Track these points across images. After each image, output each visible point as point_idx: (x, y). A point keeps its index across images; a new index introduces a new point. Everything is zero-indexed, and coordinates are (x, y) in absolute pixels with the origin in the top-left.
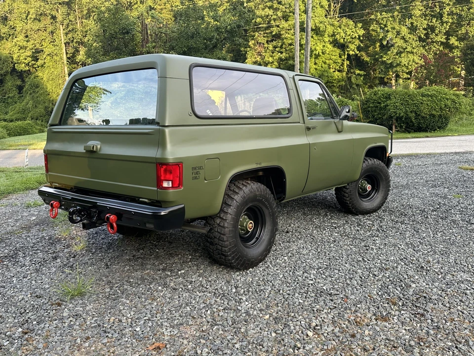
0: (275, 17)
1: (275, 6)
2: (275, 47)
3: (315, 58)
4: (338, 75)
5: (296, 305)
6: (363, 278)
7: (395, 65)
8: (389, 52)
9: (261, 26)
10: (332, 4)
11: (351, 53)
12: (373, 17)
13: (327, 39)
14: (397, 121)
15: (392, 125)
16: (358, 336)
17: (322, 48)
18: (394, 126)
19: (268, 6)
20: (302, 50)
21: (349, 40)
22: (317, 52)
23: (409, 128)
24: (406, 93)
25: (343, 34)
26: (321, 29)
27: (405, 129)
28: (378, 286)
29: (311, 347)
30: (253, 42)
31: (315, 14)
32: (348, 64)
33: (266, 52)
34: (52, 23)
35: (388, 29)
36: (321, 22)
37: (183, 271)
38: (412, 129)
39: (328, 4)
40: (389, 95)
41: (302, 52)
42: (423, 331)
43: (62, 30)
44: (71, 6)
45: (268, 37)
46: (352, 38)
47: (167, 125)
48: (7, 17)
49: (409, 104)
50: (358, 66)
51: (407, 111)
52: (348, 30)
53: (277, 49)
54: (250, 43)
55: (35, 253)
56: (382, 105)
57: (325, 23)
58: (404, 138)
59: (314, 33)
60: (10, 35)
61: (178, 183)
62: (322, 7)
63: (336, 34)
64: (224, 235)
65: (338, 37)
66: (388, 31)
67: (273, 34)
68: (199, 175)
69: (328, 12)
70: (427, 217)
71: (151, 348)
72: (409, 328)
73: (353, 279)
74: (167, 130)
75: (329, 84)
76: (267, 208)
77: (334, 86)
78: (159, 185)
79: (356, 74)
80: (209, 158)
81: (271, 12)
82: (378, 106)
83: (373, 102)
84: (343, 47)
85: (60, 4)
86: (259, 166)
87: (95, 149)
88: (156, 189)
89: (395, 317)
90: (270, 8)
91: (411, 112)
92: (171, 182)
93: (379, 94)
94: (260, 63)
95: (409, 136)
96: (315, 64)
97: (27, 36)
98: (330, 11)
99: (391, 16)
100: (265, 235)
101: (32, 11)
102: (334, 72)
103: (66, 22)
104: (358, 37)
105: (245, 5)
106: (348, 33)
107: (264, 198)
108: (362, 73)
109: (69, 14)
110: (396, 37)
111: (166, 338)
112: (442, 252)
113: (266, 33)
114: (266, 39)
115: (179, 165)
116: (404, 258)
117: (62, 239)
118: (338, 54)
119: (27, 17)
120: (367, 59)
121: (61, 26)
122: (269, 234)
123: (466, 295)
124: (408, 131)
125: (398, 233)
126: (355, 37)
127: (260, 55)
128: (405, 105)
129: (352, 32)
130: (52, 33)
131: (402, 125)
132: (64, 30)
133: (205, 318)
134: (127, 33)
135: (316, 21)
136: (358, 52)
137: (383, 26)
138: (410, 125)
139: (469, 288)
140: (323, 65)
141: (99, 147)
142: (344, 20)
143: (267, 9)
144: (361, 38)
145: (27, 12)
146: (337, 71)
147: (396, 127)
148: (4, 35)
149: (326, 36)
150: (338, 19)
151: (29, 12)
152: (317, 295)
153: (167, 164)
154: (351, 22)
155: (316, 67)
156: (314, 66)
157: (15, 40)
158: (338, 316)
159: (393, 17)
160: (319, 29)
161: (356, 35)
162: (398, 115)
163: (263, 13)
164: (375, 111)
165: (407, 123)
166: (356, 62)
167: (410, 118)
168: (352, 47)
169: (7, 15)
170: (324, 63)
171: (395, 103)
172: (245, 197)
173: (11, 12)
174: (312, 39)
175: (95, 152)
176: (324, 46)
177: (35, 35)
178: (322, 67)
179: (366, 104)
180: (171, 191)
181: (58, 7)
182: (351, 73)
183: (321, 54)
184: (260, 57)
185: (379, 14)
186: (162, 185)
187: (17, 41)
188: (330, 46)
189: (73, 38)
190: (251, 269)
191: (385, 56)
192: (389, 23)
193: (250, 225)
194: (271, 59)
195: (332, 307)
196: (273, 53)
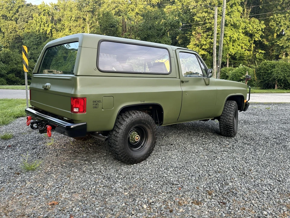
0: (209, 17)
1: (209, 11)
2: (208, 35)
3: (233, 42)
4: (248, 53)
5: (147, 188)
6: (201, 176)
7: (285, 47)
8: (281, 39)
9: (200, 23)
10: (246, 10)
11: (256, 39)
12: (271, 17)
13: (241, 31)
14: (278, 82)
15: (275, 84)
16: (174, 212)
17: (237, 36)
18: (276, 85)
19: (205, 11)
20: (225, 37)
21: (255, 32)
22: (234, 38)
23: (286, 87)
24: (285, 64)
25: (251, 28)
26: (237, 25)
27: (283, 87)
28: (207, 182)
29: (141, 215)
30: (195, 32)
31: (234, 15)
32: (254, 46)
33: (202, 38)
34: (83, 22)
35: (281, 25)
36: (237, 21)
37: (95, 162)
38: (288, 87)
39: (242, 9)
40: (274, 65)
41: (225, 38)
42: (220, 213)
43: (88, 26)
44: (94, 13)
45: (204, 29)
46: (257, 30)
47: (78, 75)
48: (61, 19)
49: (287, 72)
50: (261, 47)
51: (285, 76)
52: (255, 25)
53: (209, 37)
54: (193, 33)
55: (26, 145)
56: (269, 71)
57: (240, 21)
58: (281, 93)
59: (233, 27)
60: (62, 29)
61: (83, 109)
62: (238, 11)
63: (247, 27)
64: (117, 141)
65: (248, 30)
66: (281, 26)
67: (207, 27)
68: (98, 106)
69: (243, 14)
70: (268, 142)
71: (49, 204)
72: (211, 211)
73: (194, 176)
74: (78, 78)
75: (241, 58)
76: (149, 128)
77: (245, 60)
78: (72, 110)
79: (259, 52)
80: (106, 96)
81: (206, 15)
82: (266, 72)
83: (264, 70)
84: (251, 36)
85: (88, 12)
86: (143, 103)
87: (47, 88)
88: (70, 112)
89: (206, 203)
90: (206, 12)
91: (288, 76)
92: (78, 109)
93: (267, 64)
94: (198, 44)
95: (285, 92)
96: (233, 46)
97: (70, 30)
98: (244, 14)
99: (284, 16)
100: (147, 145)
101: (73, 16)
102: (245, 51)
103: (90, 22)
104: (261, 29)
105: (191, 10)
106: (255, 27)
107: (147, 122)
108: (263, 52)
109: (92, 17)
110: (286, 30)
111: (62, 199)
112: (263, 165)
113: (203, 27)
114: (202, 31)
115: (83, 99)
116: (235, 166)
117: (44, 139)
118: (248, 40)
119: (71, 19)
120: (266, 43)
121: (88, 24)
122: (150, 144)
123: (263, 194)
124: (285, 88)
125: (242, 151)
126: (259, 30)
127: (199, 40)
128: (284, 72)
129: (258, 26)
130: (83, 28)
131: (282, 84)
132: (89, 26)
133: (90, 190)
134: (113, 27)
135: (234, 20)
136: (261, 39)
137: (278, 23)
138: (287, 85)
139: (268, 189)
140: (238, 47)
141: (49, 86)
142: (253, 19)
143: (204, 13)
144: (263, 30)
145: (71, 16)
146: (247, 50)
147: (277, 85)
148: (59, 29)
149: (240, 29)
150: (249, 19)
151: (72, 16)
152: (164, 184)
153: (77, 98)
154: (257, 21)
155: (233, 47)
156: (232, 47)
157: (64, 32)
158: (170, 198)
159: (285, 17)
160: (236, 24)
161: (260, 28)
162: (279, 78)
163: (201, 15)
164: (265, 75)
165: (285, 83)
166: (259, 45)
167: (287, 80)
168: (257, 35)
169: (61, 18)
170: (239, 45)
171: (277, 71)
172: (132, 120)
173: (63, 16)
174: (232, 31)
175: (47, 89)
176: (239, 35)
177: (74, 29)
178: (237, 47)
179: (259, 71)
180: (79, 114)
181: (87, 13)
182: (256, 52)
183: (236, 40)
184: (198, 41)
185: (275, 15)
186: (73, 110)
187: (65, 32)
188: (242, 35)
189: (94, 30)
190: (135, 165)
191: (278, 41)
192: (282, 21)
193: (137, 138)
194: (205, 43)
195: (168, 192)
196: (206, 39)
